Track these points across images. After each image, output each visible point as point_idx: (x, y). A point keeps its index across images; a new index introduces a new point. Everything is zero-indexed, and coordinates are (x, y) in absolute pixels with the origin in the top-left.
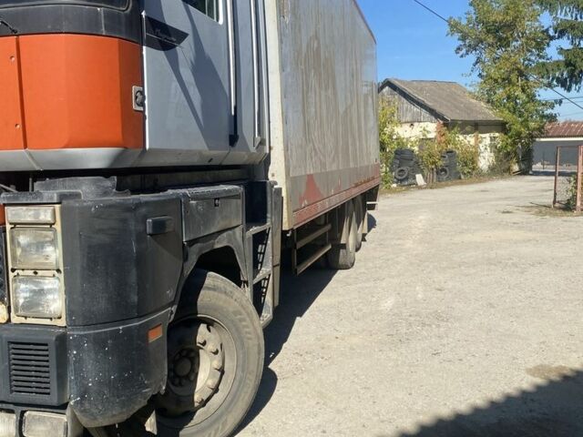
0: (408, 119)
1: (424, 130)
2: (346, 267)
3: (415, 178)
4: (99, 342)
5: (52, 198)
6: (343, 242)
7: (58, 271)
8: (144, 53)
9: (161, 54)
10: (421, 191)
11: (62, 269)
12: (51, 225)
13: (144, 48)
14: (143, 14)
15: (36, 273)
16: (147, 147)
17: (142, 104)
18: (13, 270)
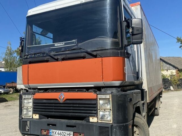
0: (166, 69)
1: (172, 72)
2: (157, 115)
3: (170, 88)
4: (120, 127)
5: (109, 93)
6: (156, 107)
7: (111, 110)
8: (126, 60)
9: (128, 59)
10: (173, 92)
11: (111, 109)
12: (109, 99)
13: (126, 59)
14: (125, 51)
15: (105, 110)
16: (126, 81)
17: (125, 71)
18: (99, 109)
